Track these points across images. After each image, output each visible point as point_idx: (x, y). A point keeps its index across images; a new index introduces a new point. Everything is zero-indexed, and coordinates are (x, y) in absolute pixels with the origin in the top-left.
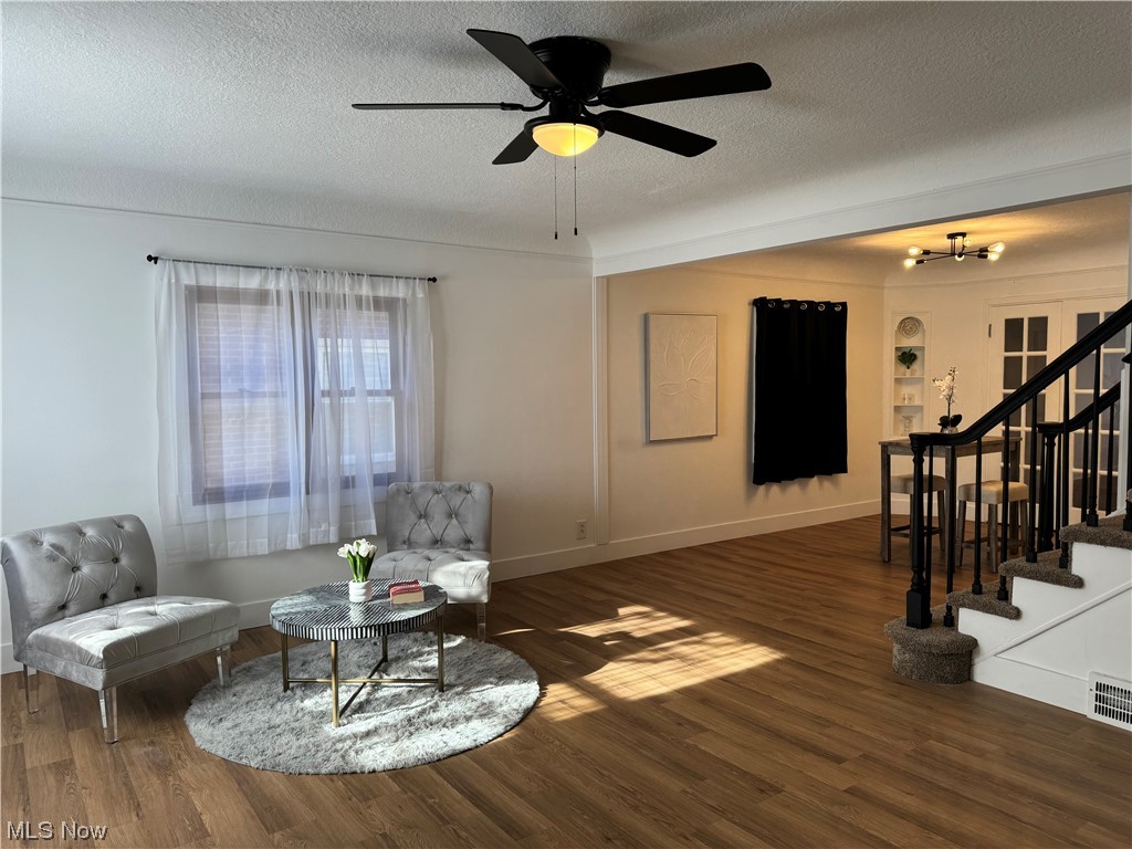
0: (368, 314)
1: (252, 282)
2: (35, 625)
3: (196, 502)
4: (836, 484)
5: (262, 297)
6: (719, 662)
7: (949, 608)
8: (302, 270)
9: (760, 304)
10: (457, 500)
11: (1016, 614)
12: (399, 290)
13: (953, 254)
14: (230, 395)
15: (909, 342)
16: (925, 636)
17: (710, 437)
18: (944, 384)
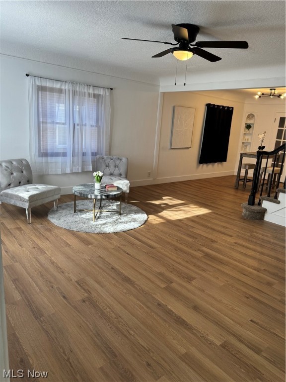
0: (92, 99)
1: (57, 86)
2: (2, 189)
3: (39, 156)
4: (222, 165)
5: (60, 91)
6: (195, 212)
7: (260, 200)
8: (73, 83)
9: (209, 106)
10: (118, 162)
11: (279, 203)
12: (101, 92)
13: (271, 95)
14: (50, 123)
15: (250, 122)
16: (253, 208)
17: (188, 148)
18: (261, 137)
